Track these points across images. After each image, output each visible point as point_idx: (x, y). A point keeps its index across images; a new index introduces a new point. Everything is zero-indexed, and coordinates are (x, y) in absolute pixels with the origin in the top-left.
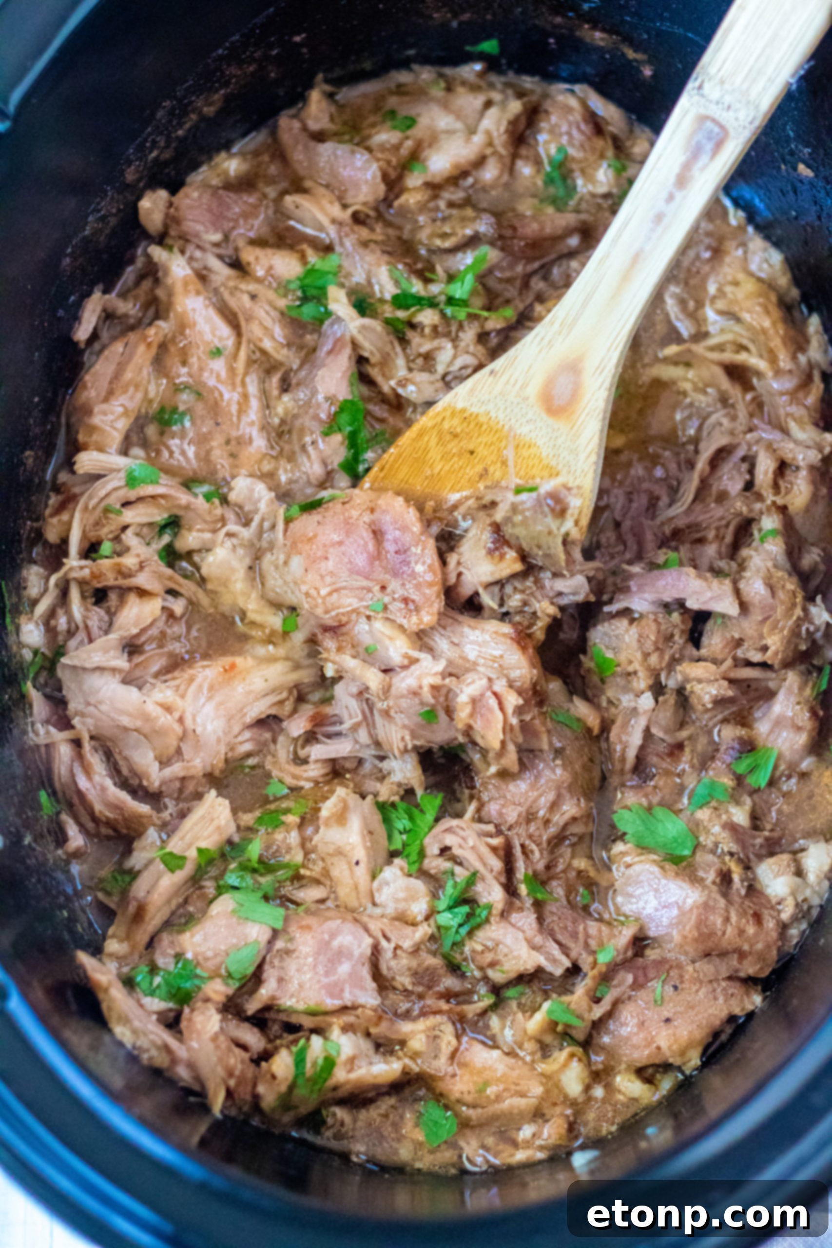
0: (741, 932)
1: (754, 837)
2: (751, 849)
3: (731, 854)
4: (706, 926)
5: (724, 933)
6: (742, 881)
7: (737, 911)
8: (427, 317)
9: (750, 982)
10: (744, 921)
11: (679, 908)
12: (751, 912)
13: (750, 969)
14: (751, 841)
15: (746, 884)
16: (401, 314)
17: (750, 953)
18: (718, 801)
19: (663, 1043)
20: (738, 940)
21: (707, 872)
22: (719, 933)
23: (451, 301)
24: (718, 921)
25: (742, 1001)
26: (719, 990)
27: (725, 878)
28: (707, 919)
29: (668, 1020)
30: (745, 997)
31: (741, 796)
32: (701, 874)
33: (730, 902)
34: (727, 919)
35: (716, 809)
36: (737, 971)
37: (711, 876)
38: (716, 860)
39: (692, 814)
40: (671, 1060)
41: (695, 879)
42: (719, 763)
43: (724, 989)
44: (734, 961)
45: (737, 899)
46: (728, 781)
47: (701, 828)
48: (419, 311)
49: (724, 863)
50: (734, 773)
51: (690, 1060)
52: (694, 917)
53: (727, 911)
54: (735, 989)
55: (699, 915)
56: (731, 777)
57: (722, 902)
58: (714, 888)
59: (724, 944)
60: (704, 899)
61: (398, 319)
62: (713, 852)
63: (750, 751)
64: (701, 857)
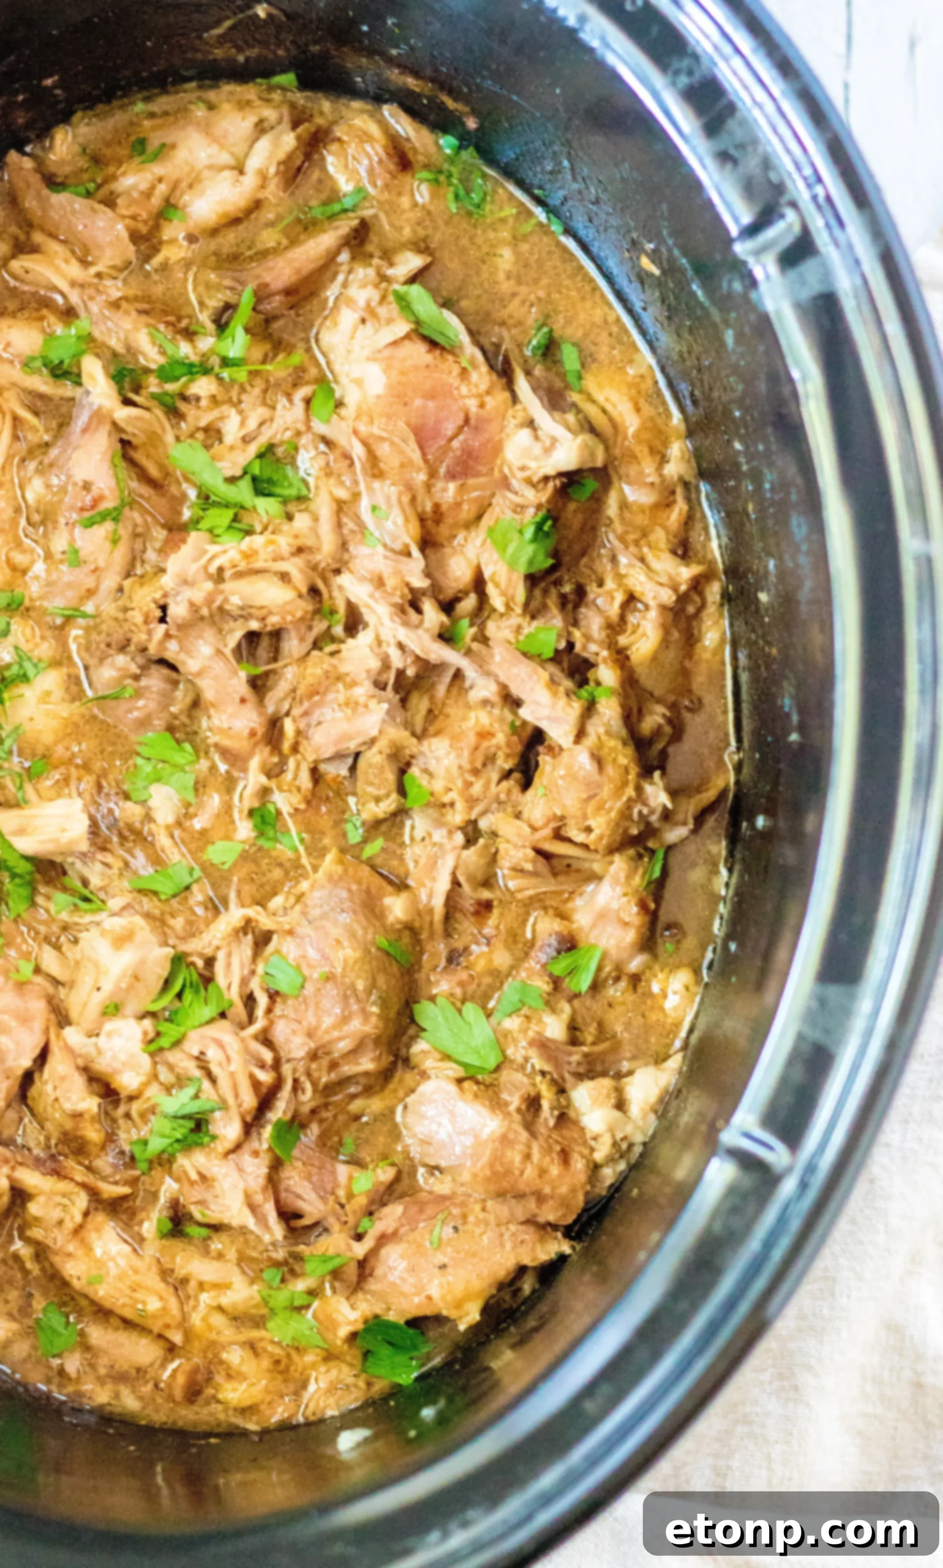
0: (542, 1172)
1: (570, 1054)
2: (566, 1067)
3: (543, 1073)
4: (502, 1164)
5: (522, 1173)
6: (552, 1109)
7: (541, 1147)
8: (203, 387)
9: (546, 1228)
10: (548, 1159)
11: (476, 1136)
12: (558, 1148)
13: (549, 1214)
14: (566, 1058)
15: (556, 1113)
16: (172, 387)
17: (552, 1197)
18: (530, 1008)
19: (435, 1291)
20: (538, 1181)
21: (511, 1094)
22: (517, 1172)
23: (226, 362)
24: (515, 1157)
25: (533, 1250)
26: (507, 1236)
27: (533, 1103)
28: (503, 1155)
29: (443, 1267)
30: (539, 1247)
31: (558, 1002)
32: (505, 1096)
33: (533, 1134)
34: (528, 1157)
35: (527, 1017)
36: (535, 1216)
37: (515, 1101)
38: (525, 1080)
39: (499, 1024)
40: (445, 1313)
41: (497, 1104)
42: (532, 963)
43: (513, 1235)
44: (532, 1204)
45: (543, 1130)
46: (543, 985)
47: (510, 1039)
48: (191, 381)
49: (534, 1085)
50: (551, 975)
51: (467, 1314)
52: (488, 1153)
53: (529, 1147)
54: (529, 1235)
55: (496, 1150)
56: (547, 979)
57: (524, 1135)
58: (517, 1117)
59: (522, 1186)
60: (503, 1130)
61: (166, 393)
62: (523, 1068)
63: (569, 950)
64: (507, 1076)
